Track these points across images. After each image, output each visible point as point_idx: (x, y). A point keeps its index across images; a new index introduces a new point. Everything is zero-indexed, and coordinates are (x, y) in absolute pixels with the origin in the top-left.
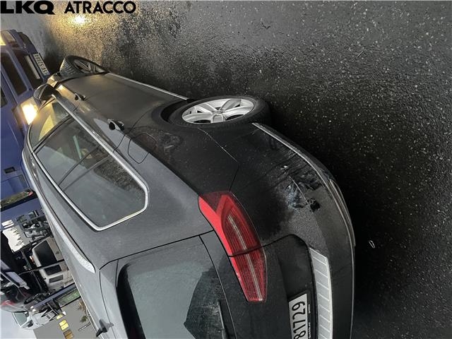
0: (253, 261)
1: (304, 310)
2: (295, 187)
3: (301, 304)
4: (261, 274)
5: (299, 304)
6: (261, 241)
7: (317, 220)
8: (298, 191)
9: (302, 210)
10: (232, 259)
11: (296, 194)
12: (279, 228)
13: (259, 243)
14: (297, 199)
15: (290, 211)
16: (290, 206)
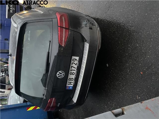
0: (65, 32)
1: (77, 63)
2: (87, 21)
3: (76, 60)
4: (66, 37)
5: (75, 59)
6: (70, 28)
7: (90, 32)
8: (87, 23)
9: (86, 27)
10: (59, 27)
11: (86, 23)
12: (77, 29)
13: (69, 28)
14: (86, 24)
15: (83, 26)
16: (83, 25)
